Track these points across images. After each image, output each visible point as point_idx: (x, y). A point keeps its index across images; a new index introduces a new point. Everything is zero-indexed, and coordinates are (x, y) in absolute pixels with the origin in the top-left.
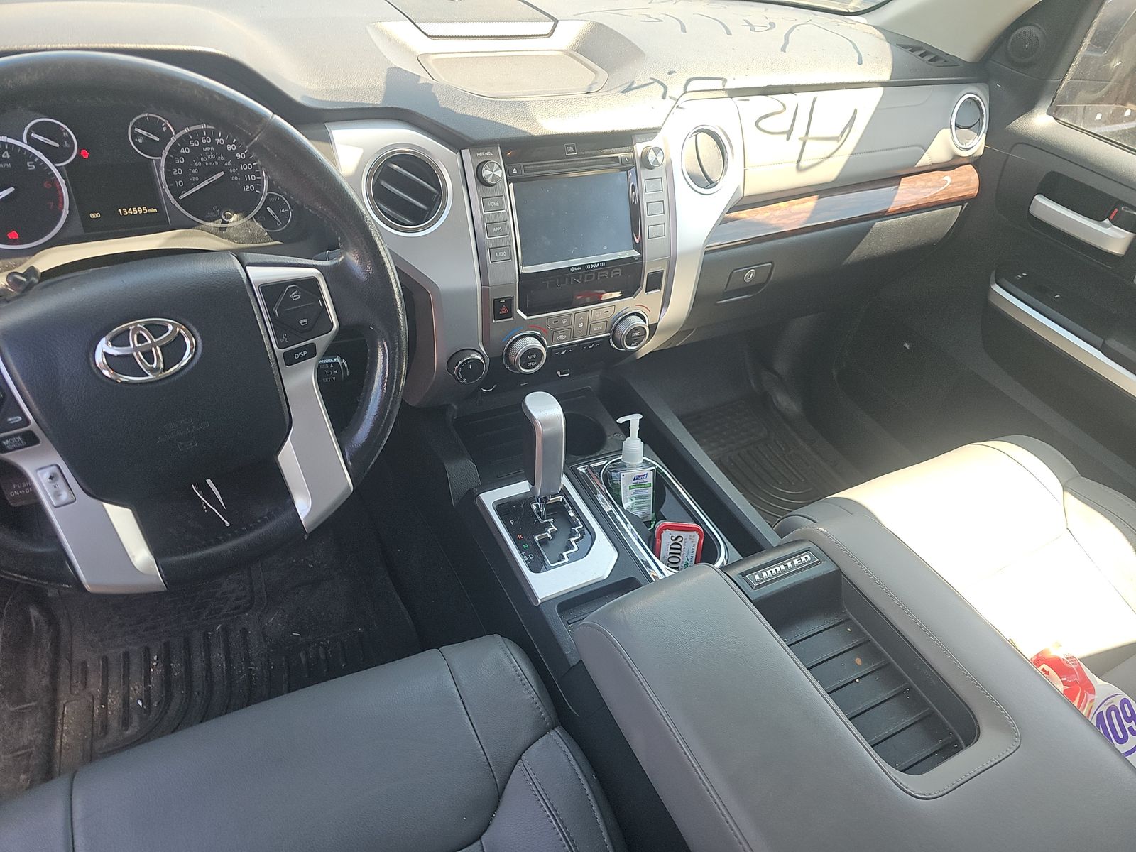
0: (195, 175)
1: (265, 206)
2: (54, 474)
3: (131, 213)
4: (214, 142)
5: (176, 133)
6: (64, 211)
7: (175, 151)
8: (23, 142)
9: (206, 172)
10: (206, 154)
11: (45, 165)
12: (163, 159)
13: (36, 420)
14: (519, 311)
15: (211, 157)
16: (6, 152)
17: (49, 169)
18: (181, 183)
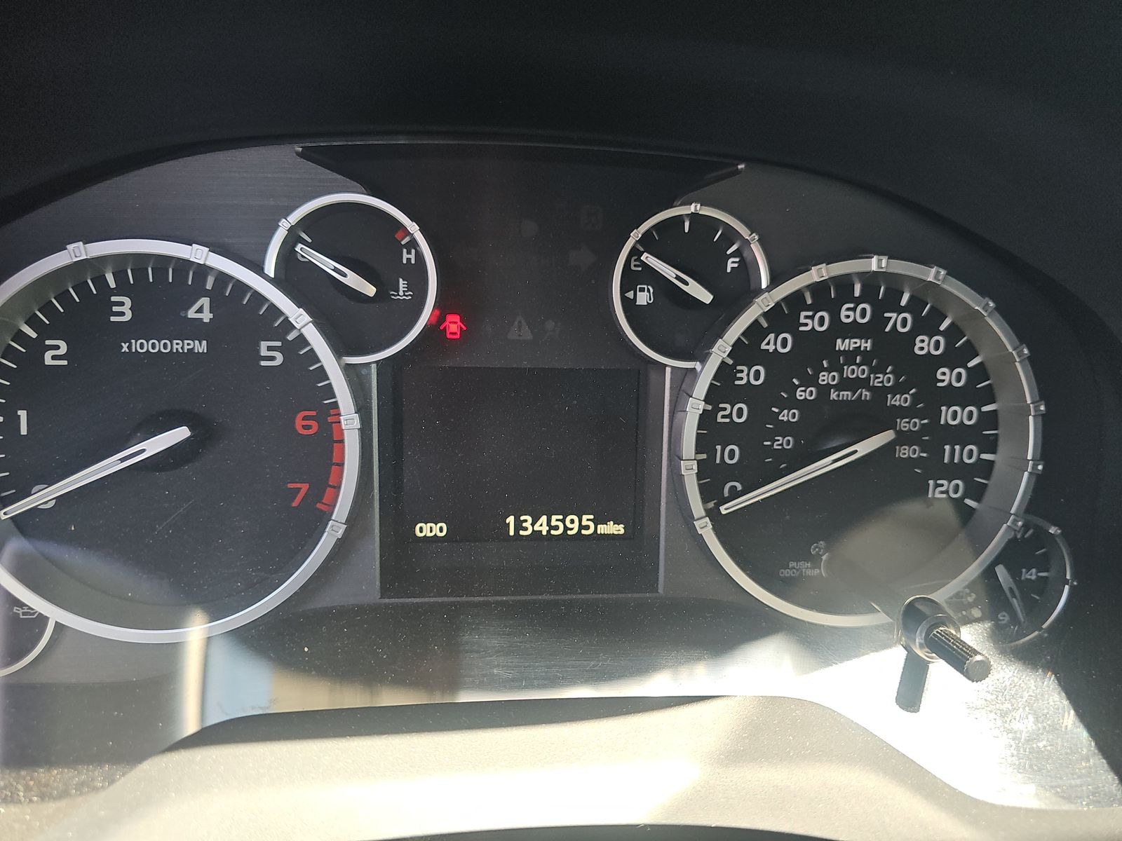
0: (784, 429)
3: (545, 530)
4: (879, 320)
5: (775, 281)
8: (262, 269)
10: (840, 362)
11: (313, 357)
12: (706, 374)
15: (855, 371)
16: (205, 301)
17: (322, 374)
18: (731, 454)
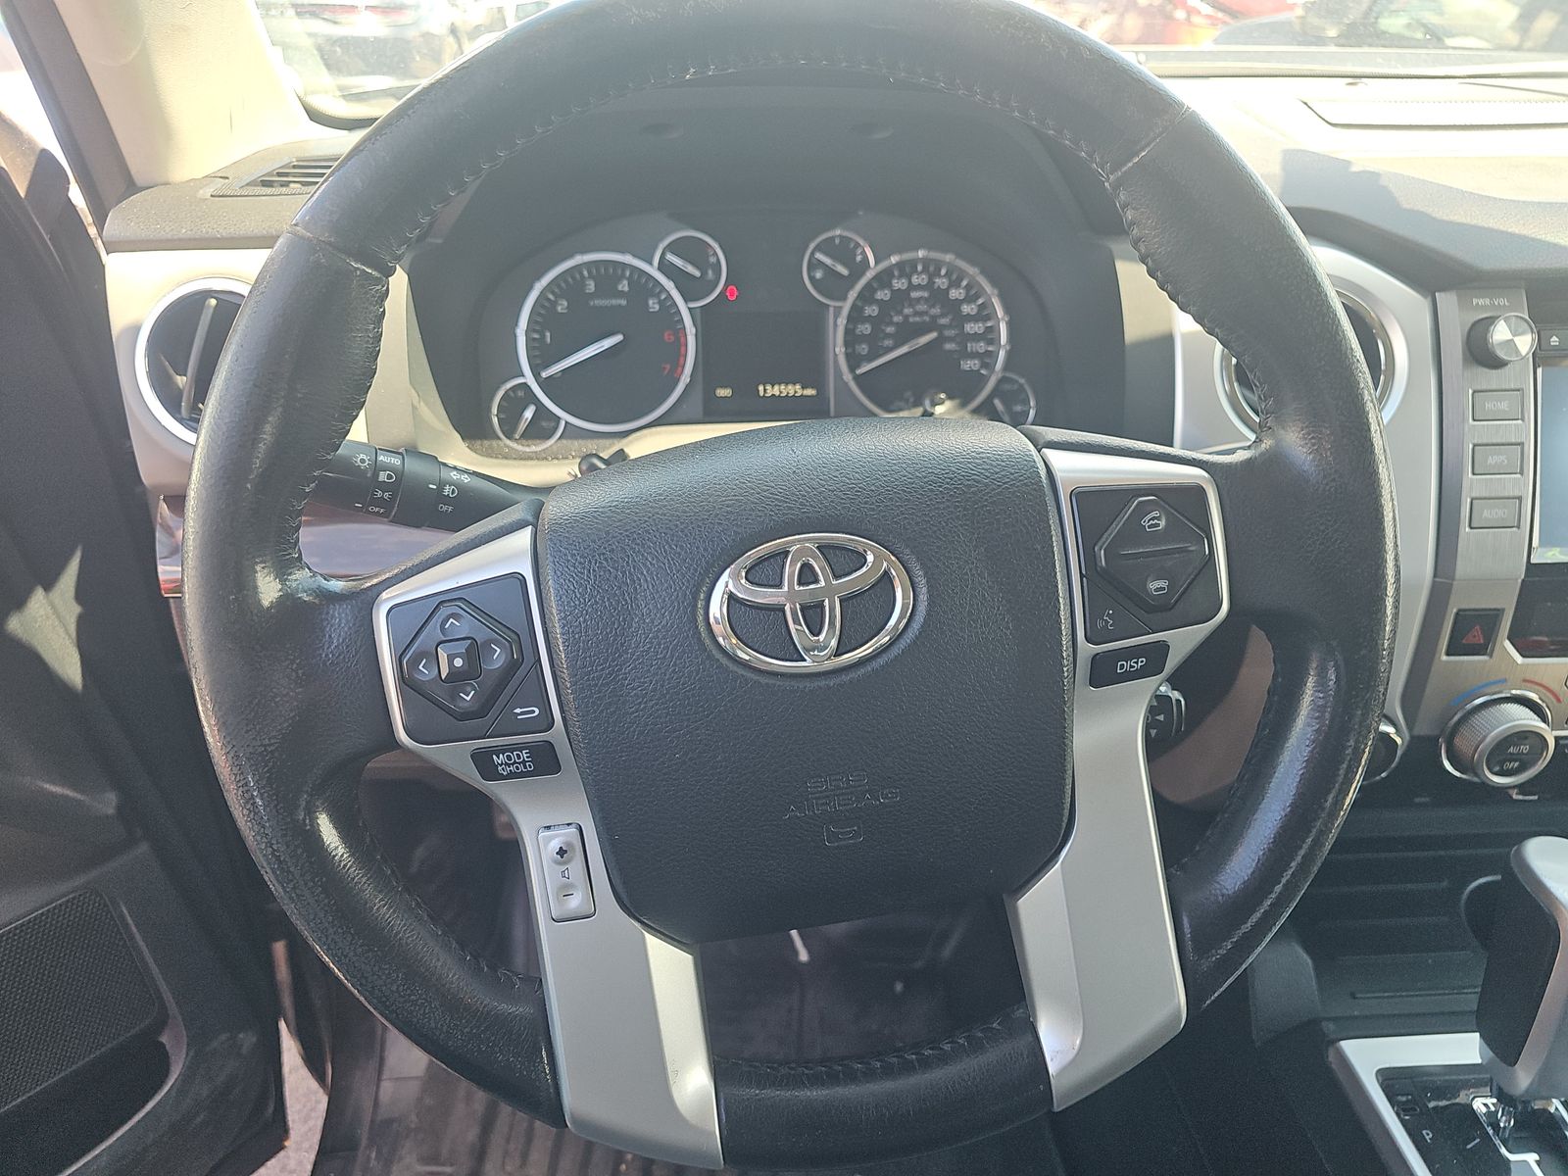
0: (888, 336)
1: (990, 398)
2: (569, 844)
3: (778, 393)
4: (931, 282)
5: (876, 263)
6: (683, 378)
7: (867, 295)
8: (651, 264)
9: (907, 333)
10: (913, 302)
11: (674, 303)
12: (846, 307)
13: (564, 719)
14: (1508, 645)
15: (922, 307)
16: (625, 282)
17: (678, 311)
18: (864, 349)
